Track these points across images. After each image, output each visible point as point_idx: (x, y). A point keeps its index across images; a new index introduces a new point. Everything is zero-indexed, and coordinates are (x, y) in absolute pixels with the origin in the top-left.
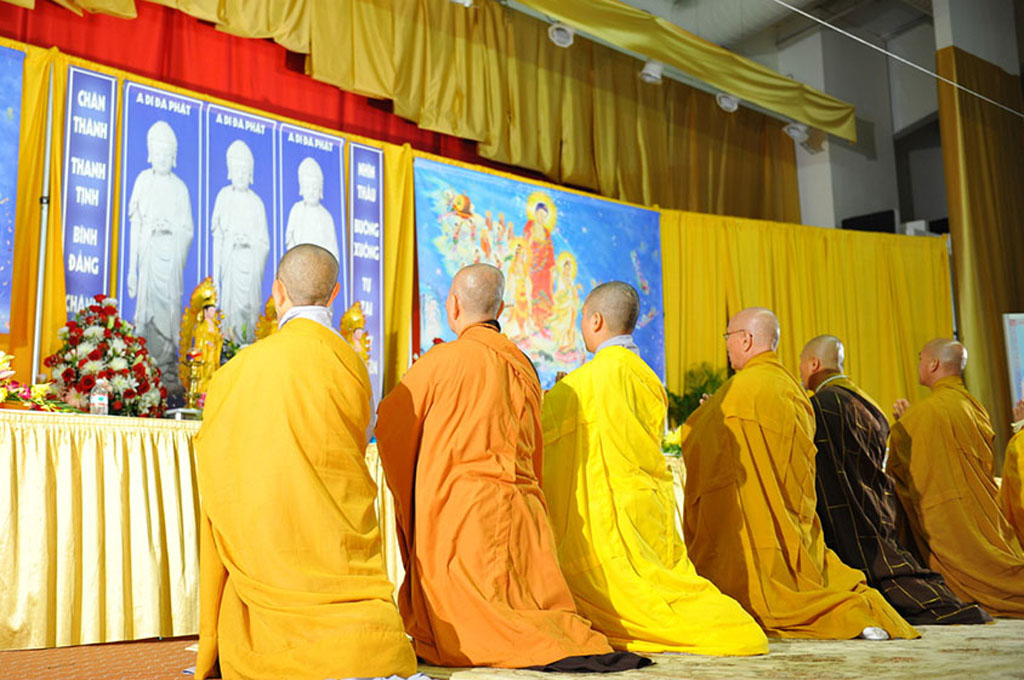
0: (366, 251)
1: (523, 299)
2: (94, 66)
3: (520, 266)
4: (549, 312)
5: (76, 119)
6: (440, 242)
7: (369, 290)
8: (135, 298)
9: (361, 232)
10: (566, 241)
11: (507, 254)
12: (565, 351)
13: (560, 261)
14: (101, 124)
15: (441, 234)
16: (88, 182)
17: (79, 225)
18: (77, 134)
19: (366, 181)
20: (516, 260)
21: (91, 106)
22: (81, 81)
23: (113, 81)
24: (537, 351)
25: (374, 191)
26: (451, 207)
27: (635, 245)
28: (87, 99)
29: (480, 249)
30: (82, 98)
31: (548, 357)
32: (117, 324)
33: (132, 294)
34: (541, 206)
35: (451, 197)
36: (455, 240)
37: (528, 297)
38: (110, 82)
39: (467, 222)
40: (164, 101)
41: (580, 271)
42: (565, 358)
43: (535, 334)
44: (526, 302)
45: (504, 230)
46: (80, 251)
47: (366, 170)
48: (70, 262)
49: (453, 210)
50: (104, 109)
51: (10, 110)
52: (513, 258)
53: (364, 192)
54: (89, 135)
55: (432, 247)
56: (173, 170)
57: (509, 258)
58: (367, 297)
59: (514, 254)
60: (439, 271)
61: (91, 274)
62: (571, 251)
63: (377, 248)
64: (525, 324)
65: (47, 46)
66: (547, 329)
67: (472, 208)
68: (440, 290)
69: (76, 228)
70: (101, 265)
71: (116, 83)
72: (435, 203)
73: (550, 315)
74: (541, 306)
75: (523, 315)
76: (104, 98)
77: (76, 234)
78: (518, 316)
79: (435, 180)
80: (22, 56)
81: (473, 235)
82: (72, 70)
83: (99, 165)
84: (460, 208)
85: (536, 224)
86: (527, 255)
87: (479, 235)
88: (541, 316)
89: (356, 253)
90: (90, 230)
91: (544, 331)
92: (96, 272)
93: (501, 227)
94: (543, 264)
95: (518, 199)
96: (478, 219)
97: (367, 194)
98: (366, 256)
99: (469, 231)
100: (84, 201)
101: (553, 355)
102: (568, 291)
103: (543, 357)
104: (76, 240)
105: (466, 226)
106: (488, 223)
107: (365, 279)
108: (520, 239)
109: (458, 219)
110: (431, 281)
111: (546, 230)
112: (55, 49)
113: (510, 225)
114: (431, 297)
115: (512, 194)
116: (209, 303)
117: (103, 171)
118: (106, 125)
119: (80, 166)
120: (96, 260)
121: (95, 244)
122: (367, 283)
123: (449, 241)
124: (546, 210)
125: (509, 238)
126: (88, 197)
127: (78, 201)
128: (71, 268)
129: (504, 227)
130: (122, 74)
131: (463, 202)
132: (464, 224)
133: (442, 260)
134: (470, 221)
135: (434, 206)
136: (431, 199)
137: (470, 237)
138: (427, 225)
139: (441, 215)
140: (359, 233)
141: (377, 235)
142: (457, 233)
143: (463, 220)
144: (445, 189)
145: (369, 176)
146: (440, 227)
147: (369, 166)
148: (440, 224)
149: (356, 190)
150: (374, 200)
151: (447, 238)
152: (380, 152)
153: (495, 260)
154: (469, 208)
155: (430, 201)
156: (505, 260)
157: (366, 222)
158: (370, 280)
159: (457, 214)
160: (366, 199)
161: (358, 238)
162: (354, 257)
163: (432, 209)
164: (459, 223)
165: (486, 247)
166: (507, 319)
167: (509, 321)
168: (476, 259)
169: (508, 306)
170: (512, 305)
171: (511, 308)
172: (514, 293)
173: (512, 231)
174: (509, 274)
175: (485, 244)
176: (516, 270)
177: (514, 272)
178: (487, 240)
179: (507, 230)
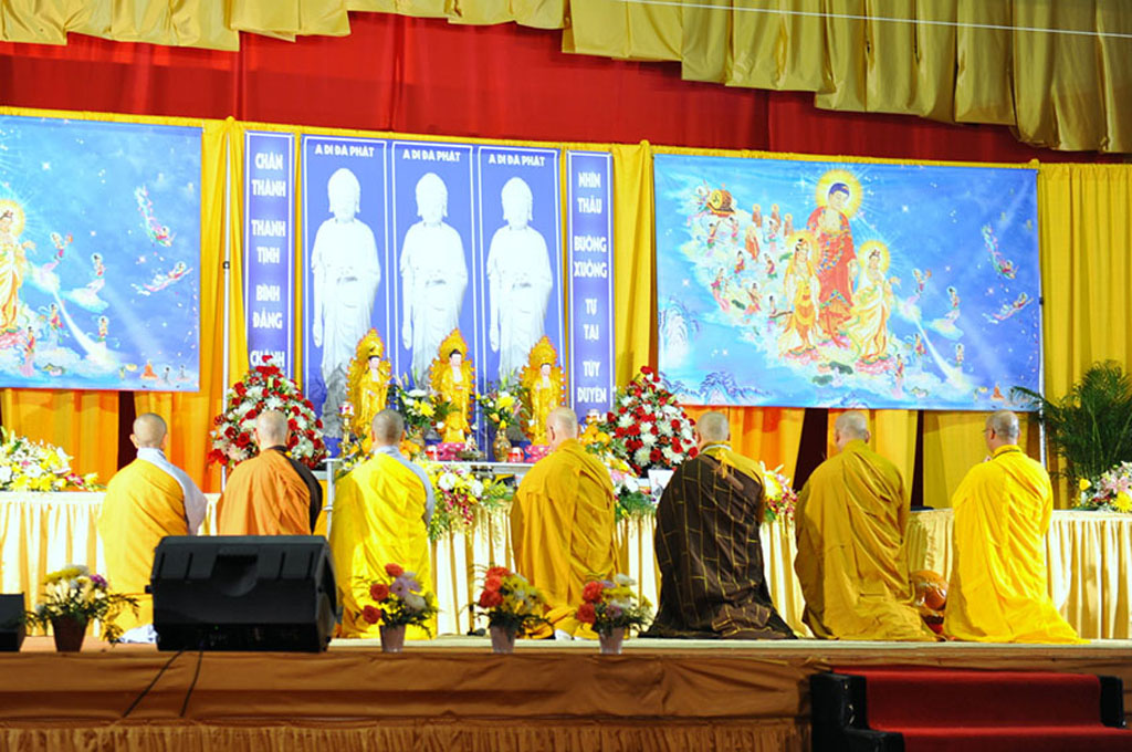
0: (590, 270)
1: (806, 304)
2: (270, 127)
3: (802, 266)
4: (845, 314)
5: (254, 182)
6: (689, 249)
7: (594, 312)
8: (322, 347)
9: (583, 249)
10: (872, 227)
11: (783, 253)
12: (872, 360)
13: (862, 254)
14: (279, 183)
15: (690, 239)
16: (269, 242)
17: (261, 284)
18: (257, 196)
19: (588, 192)
20: (796, 258)
21: (268, 167)
22: (257, 144)
23: (290, 137)
24: (828, 363)
25: (599, 201)
26: (705, 205)
27: (991, 218)
28: (264, 161)
29: (744, 251)
30: (260, 161)
31: (843, 369)
32: (276, 383)
33: (318, 344)
34: (838, 187)
35: (705, 193)
36: (710, 243)
37: (814, 300)
38: (288, 139)
39: (727, 220)
40: (344, 147)
41: (895, 260)
42: (870, 369)
43: (824, 343)
44: (811, 306)
46: (264, 309)
47: (590, 179)
48: (254, 319)
49: (707, 208)
50: (281, 168)
51: (191, 185)
52: (792, 257)
53: (586, 205)
54: (268, 196)
55: (677, 255)
56: (357, 216)
57: (786, 257)
58: (591, 320)
59: (794, 250)
60: (686, 283)
61: (276, 328)
62: (881, 239)
63: (604, 265)
64: (809, 333)
65: (223, 117)
66: (843, 336)
67: (733, 204)
68: (687, 303)
69: (259, 287)
70: (285, 319)
71: (293, 139)
72: (682, 203)
73: (849, 318)
74: (833, 309)
75: (807, 321)
76: (281, 156)
77: (258, 293)
78: (798, 323)
79: (680, 177)
80: (199, 132)
81: (734, 235)
82: (249, 134)
83: (279, 223)
84: (717, 205)
85: (828, 211)
86: (813, 252)
87: (743, 234)
88: (833, 322)
89: (577, 274)
90: (273, 288)
91: (838, 340)
92: (280, 326)
93: (773, 221)
94: (836, 258)
95: (803, 183)
96: (742, 216)
97: (591, 206)
98: (590, 275)
99: (730, 231)
100: (265, 261)
101: (853, 367)
102: (875, 288)
103: (837, 369)
104: (258, 299)
105: (725, 225)
106: (756, 219)
107: (588, 301)
108: (802, 233)
109: (714, 219)
110: (675, 294)
111: (842, 216)
112: (230, 119)
114: (675, 312)
115: (799, 179)
116: (371, 354)
117: (283, 228)
118: (284, 183)
119: (260, 228)
120: (279, 315)
121: (278, 299)
122: (591, 305)
123: (703, 245)
124: (846, 192)
125: (786, 233)
126: (269, 255)
127: (260, 260)
128: (255, 325)
129: (779, 222)
130: (298, 129)
131: (720, 198)
132: (722, 223)
133: (692, 269)
134: (731, 219)
135: (681, 207)
136: (678, 200)
137: (730, 237)
138: (670, 230)
139: (690, 218)
140: (580, 251)
141: (604, 250)
142: (713, 236)
143: (721, 219)
144: (696, 186)
145: (593, 185)
146: (688, 231)
147: (593, 175)
148: (689, 228)
149: (576, 205)
150: (599, 211)
151: (699, 242)
152: (608, 156)
153: (766, 262)
154: (729, 204)
155: (676, 203)
156: (781, 260)
157: (589, 238)
158: (595, 301)
159: (713, 213)
160: (589, 211)
161: (578, 256)
162: (574, 278)
163: (678, 211)
164: (715, 223)
165: (752, 246)
166: (782, 329)
167: (786, 331)
168: (738, 263)
169: (785, 313)
170: (791, 312)
171: (789, 315)
172: (793, 297)
173: (790, 224)
174: (786, 275)
175: (751, 244)
176: (796, 270)
177: (793, 272)
178: (755, 239)
179: (783, 223)
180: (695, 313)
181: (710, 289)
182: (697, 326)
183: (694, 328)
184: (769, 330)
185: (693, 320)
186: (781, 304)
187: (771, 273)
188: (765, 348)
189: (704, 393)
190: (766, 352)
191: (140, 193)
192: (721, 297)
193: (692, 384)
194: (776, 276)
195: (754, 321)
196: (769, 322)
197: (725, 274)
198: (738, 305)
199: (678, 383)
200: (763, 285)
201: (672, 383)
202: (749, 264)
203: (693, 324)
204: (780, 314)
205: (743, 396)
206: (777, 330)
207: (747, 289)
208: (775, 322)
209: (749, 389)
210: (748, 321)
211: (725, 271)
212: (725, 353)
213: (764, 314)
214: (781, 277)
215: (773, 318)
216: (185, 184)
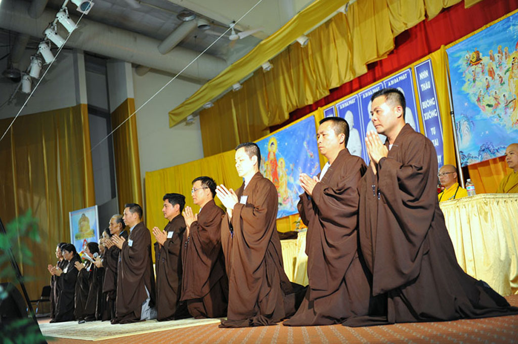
0: (430, 115)
2: (328, 105)
6: (466, 88)
7: (435, 133)
9: (426, 107)
11: (505, 69)
15: (466, 82)
19: (424, 80)
20: (512, 69)
22: (327, 113)
23: (333, 107)
25: (429, 82)
26: (469, 62)
29: (488, 77)
35: (469, 57)
36: (474, 80)
39: (480, 65)
40: (347, 102)
45: (503, 55)
47: (424, 74)
49: (470, 64)
52: (510, 69)
53: (424, 87)
55: (460, 93)
56: (353, 127)
58: (434, 137)
59: (511, 65)
60: (466, 104)
63: (435, 110)
65: (317, 109)
67: (481, 56)
68: (468, 114)
79: (458, 55)
80: (314, 116)
81: (483, 71)
82: (324, 111)
84: (475, 60)
87: (487, 69)
89: (426, 118)
93: (499, 55)
96: (485, 60)
97: (426, 86)
98: (430, 117)
99: (481, 70)
105: (478, 68)
106: (492, 58)
107: (432, 129)
108: (514, 54)
110: (462, 112)
112: (319, 108)
113: (505, 50)
114: (464, 120)
115: (509, 27)
123: (471, 82)
125: (506, 59)
129: (502, 54)
130: (335, 103)
131: (475, 56)
132: (477, 68)
133: (469, 96)
134: (481, 64)
135: (460, 69)
136: (459, 66)
137: (481, 73)
138: (457, 82)
139: (465, 72)
140: (425, 108)
141: (434, 104)
142: (475, 76)
143: (476, 66)
144: (465, 55)
145: (425, 77)
146: (464, 79)
147: (425, 72)
148: (464, 77)
149: (420, 88)
150: (430, 87)
151: (469, 82)
152: (429, 61)
153: (498, 78)
154: (479, 56)
155: (458, 68)
156: (505, 74)
157: (428, 101)
158: (434, 128)
159: (473, 65)
160: (426, 89)
161: (425, 111)
162: (425, 121)
163: (460, 71)
164: (474, 70)
165: (491, 73)
166: (512, 110)
167: (514, 110)
168: (487, 84)
169: (512, 101)
170: (514, 99)
171: (514, 101)
172: (514, 91)
173: (507, 52)
174: (509, 80)
175: (491, 72)
176: (513, 75)
177: (512, 77)
178: (492, 68)
179: (504, 53)
180: (472, 117)
181: (476, 103)
182: (473, 124)
183: (472, 125)
184: (506, 113)
185: (471, 120)
186: (509, 97)
187: (502, 83)
188: (505, 123)
189: (480, 156)
190: (505, 125)
191: (305, 144)
192: (481, 105)
193: (474, 153)
194: (504, 83)
195: (498, 112)
196: (505, 109)
197: (482, 93)
198: (489, 106)
199: (469, 154)
200: (499, 90)
201: (466, 155)
202: (491, 83)
203: (471, 123)
204: (510, 102)
205: (498, 151)
206: (510, 111)
207: (493, 96)
208: (508, 108)
209: (501, 147)
210: (495, 112)
211: (482, 92)
212: (487, 132)
213: (502, 105)
214: (506, 83)
215: (507, 106)
216: (313, 136)
